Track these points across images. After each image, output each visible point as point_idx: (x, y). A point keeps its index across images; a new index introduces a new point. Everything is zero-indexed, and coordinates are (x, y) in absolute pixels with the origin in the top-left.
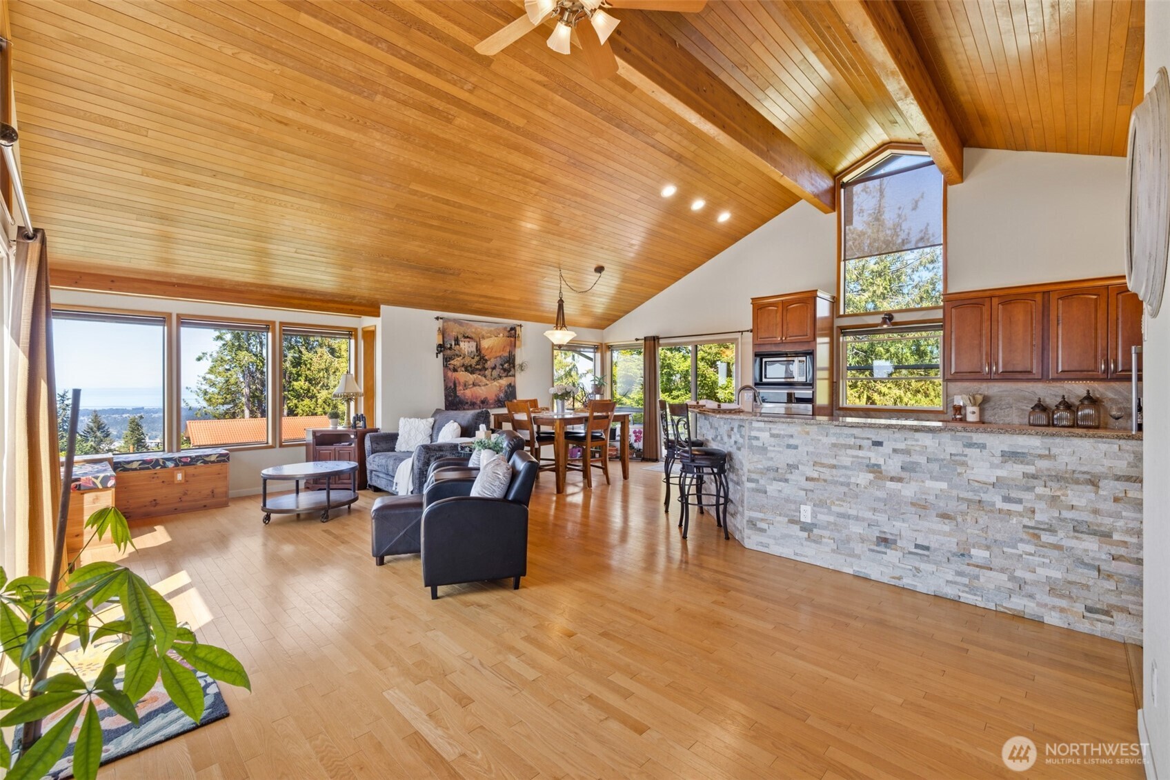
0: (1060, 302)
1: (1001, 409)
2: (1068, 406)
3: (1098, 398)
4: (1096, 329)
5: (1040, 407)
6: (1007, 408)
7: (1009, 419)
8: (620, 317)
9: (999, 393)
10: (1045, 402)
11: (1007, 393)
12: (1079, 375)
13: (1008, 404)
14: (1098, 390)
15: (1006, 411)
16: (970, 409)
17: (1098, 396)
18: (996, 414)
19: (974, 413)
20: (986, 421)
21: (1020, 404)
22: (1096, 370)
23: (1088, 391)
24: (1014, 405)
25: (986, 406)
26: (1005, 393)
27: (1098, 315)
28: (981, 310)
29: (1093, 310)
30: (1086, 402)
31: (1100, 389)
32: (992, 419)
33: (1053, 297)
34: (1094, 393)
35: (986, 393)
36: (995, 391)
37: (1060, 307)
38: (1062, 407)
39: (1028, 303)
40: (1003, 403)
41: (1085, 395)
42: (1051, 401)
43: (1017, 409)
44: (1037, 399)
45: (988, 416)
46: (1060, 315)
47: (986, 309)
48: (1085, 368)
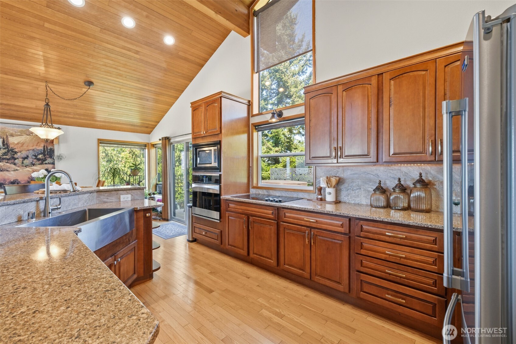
0: (392, 82)
1: (353, 190)
2: (403, 189)
3: (430, 182)
4: (424, 108)
5: (381, 190)
6: (357, 189)
7: (358, 199)
8: (156, 126)
9: (352, 176)
10: (385, 184)
11: (357, 176)
12: (409, 157)
13: (358, 186)
14: (430, 173)
15: (356, 191)
16: (328, 190)
17: (431, 179)
18: (349, 194)
19: (330, 193)
20: (342, 200)
21: (367, 186)
22: (424, 151)
23: (421, 174)
24: (362, 187)
25: (342, 187)
26: (355, 176)
27: (427, 92)
28: (330, 98)
29: (421, 88)
30: (418, 186)
31: (432, 172)
32: (346, 198)
33: (386, 77)
34: (427, 176)
35: (342, 176)
36: (348, 174)
37: (392, 87)
38: (397, 190)
39: (365, 87)
40: (354, 184)
41: (418, 178)
42: (391, 184)
43: (365, 190)
44: (378, 182)
45: (344, 197)
46: (392, 96)
47: (334, 96)
48: (414, 150)
